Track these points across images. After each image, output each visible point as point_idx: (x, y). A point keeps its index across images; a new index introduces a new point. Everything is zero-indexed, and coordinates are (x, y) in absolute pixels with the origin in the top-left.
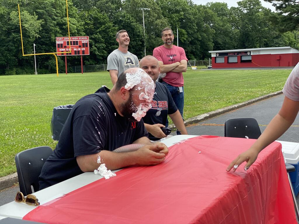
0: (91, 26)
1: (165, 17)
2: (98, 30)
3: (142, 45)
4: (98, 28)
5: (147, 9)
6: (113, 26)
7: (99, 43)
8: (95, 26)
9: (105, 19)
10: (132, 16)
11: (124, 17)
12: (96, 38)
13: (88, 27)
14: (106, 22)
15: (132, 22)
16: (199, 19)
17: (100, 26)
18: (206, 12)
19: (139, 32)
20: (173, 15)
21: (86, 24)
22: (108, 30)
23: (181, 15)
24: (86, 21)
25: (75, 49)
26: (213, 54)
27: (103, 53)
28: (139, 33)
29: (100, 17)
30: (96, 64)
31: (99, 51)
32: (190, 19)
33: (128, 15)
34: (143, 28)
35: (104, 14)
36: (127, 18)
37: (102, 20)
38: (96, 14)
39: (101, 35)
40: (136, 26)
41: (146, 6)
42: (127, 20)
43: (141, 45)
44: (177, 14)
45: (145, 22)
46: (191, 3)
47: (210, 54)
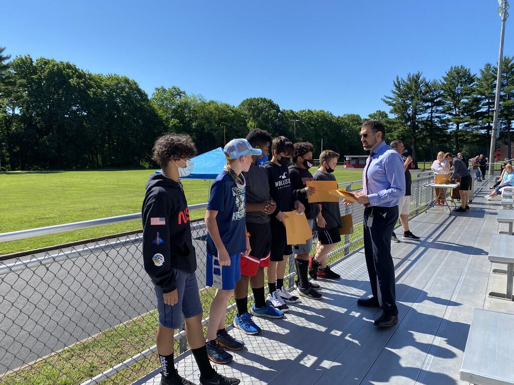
26: (347, 158)
46: (331, 114)
47: (345, 158)
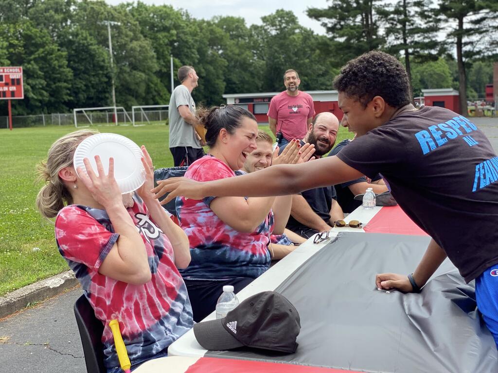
0: (21, 49)
1: (145, 36)
2: (33, 57)
3: (109, 84)
4: (32, 53)
5: (116, 23)
6: (59, 50)
7: (34, 78)
8: (26, 50)
9: (44, 39)
10: (91, 35)
11: (77, 35)
12: (29, 69)
13: (15, 50)
14: (45, 43)
15: (91, 44)
16: (201, 42)
17: (35, 49)
18: (212, 32)
19: (104, 61)
20: (160, 35)
21: (11, 45)
22: (49, 57)
23: (172, 35)
24: (11, 40)
26: (230, 99)
27: (41, 95)
28: (102, 64)
29: (36, 35)
30: (28, 114)
31: (35, 92)
32: (187, 42)
33: (84, 31)
34: (109, 55)
35: (42, 29)
36: (82, 36)
37: (39, 40)
38: (29, 29)
39: (38, 66)
40: (99, 51)
41: (113, 19)
42: (83, 40)
43: (106, 83)
44: (166, 34)
45: (113, 45)
46: (187, 16)
47: (225, 99)
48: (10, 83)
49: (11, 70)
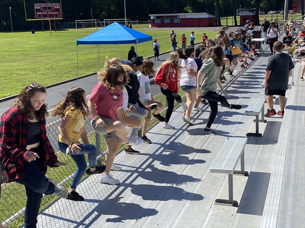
25: (49, 13)
47: (150, 17)
48: (55, 11)
49: (55, 5)
